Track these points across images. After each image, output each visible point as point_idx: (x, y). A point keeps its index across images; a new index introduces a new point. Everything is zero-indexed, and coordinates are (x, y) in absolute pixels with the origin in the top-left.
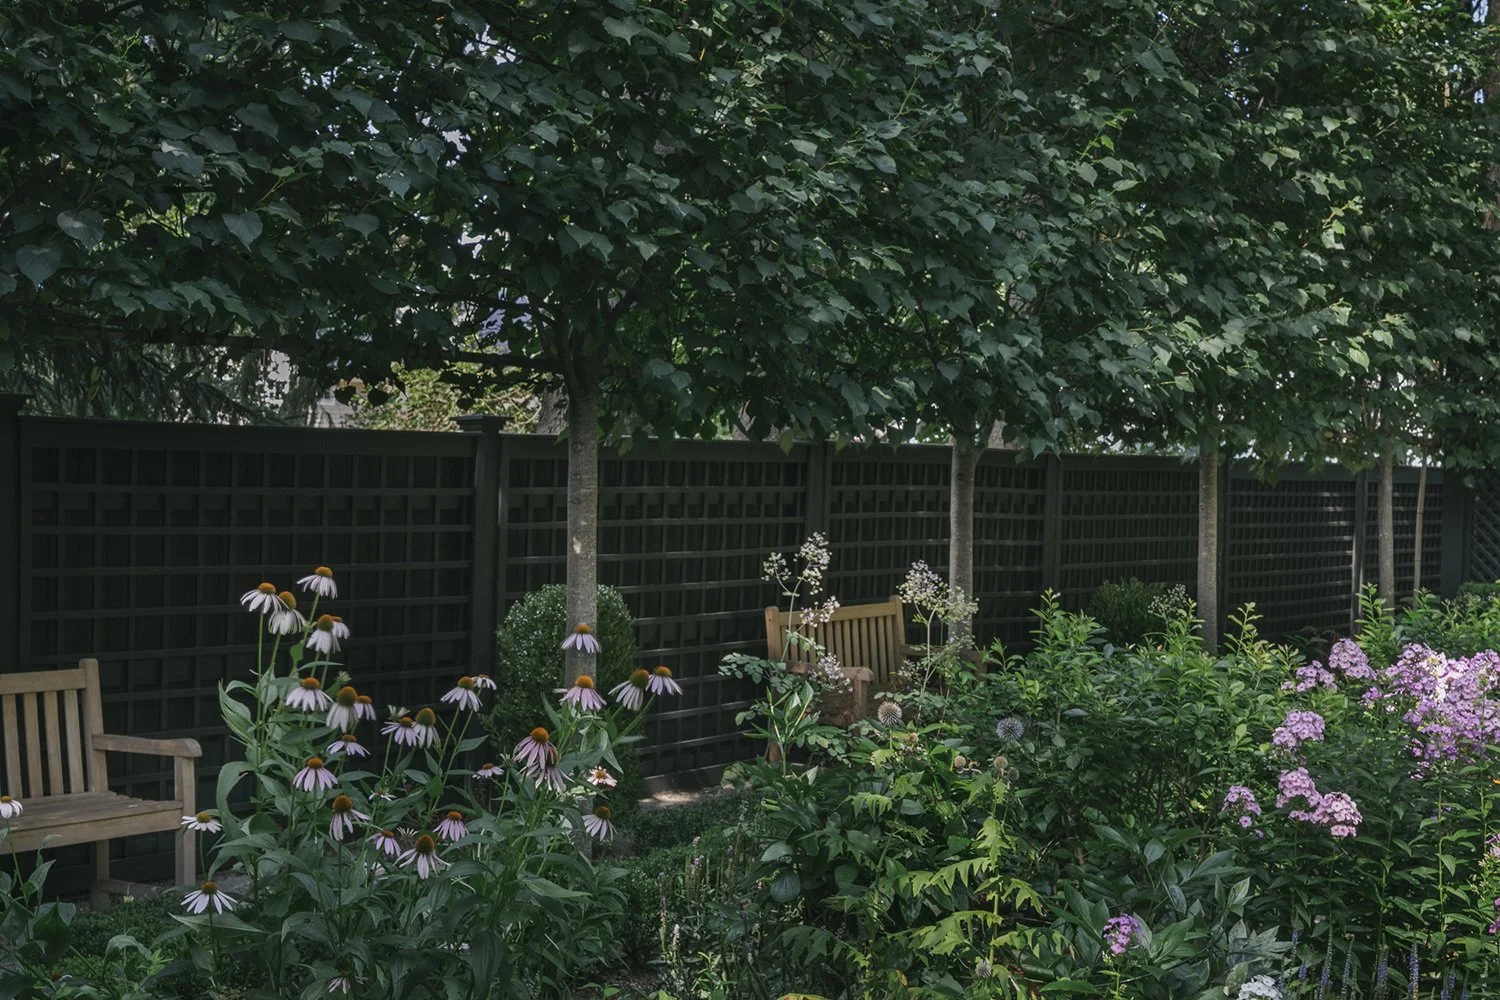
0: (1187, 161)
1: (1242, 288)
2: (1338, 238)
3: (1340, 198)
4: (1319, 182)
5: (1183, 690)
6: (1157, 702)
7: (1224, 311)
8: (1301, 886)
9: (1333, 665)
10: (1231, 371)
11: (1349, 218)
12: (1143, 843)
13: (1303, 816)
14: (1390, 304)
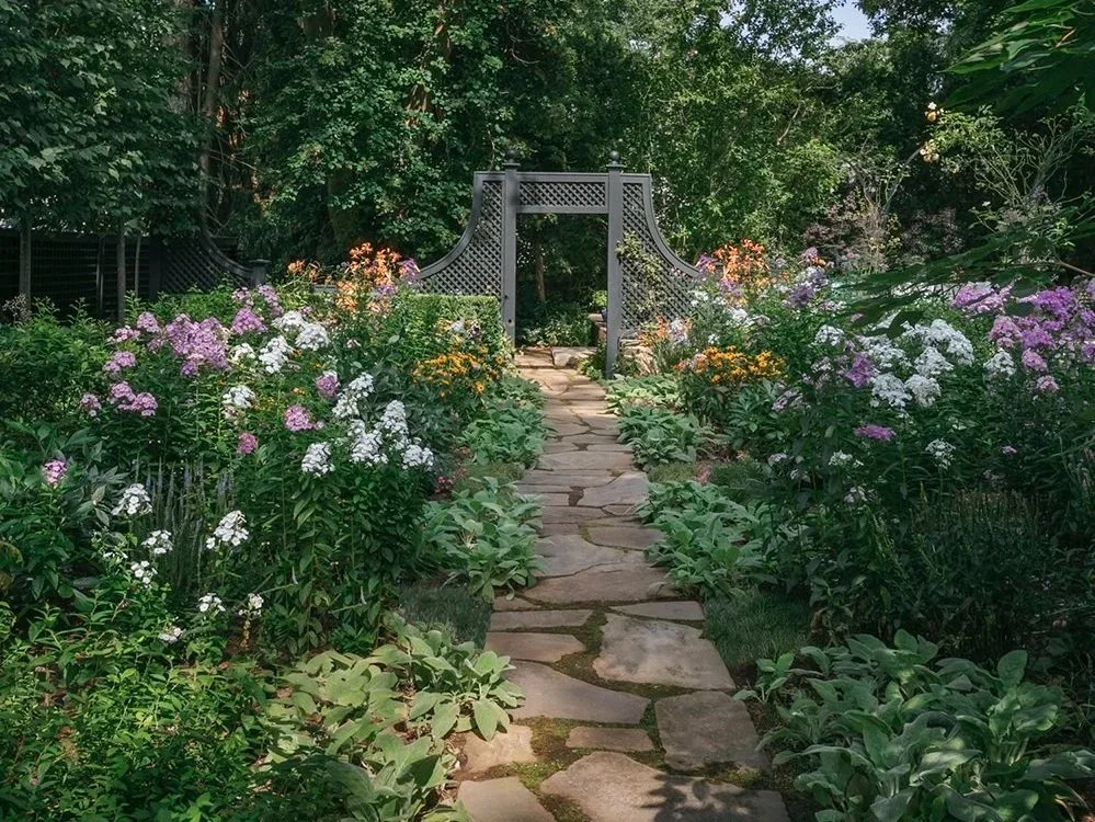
0: (21, 59)
1: (50, 131)
2: (103, 108)
3: (103, 88)
4: (92, 78)
5: (50, 345)
6: (33, 353)
7: (41, 143)
8: (125, 444)
9: (139, 327)
10: (46, 177)
11: (109, 99)
12: (36, 429)
13: (126, 408)
14: (130, 145)
